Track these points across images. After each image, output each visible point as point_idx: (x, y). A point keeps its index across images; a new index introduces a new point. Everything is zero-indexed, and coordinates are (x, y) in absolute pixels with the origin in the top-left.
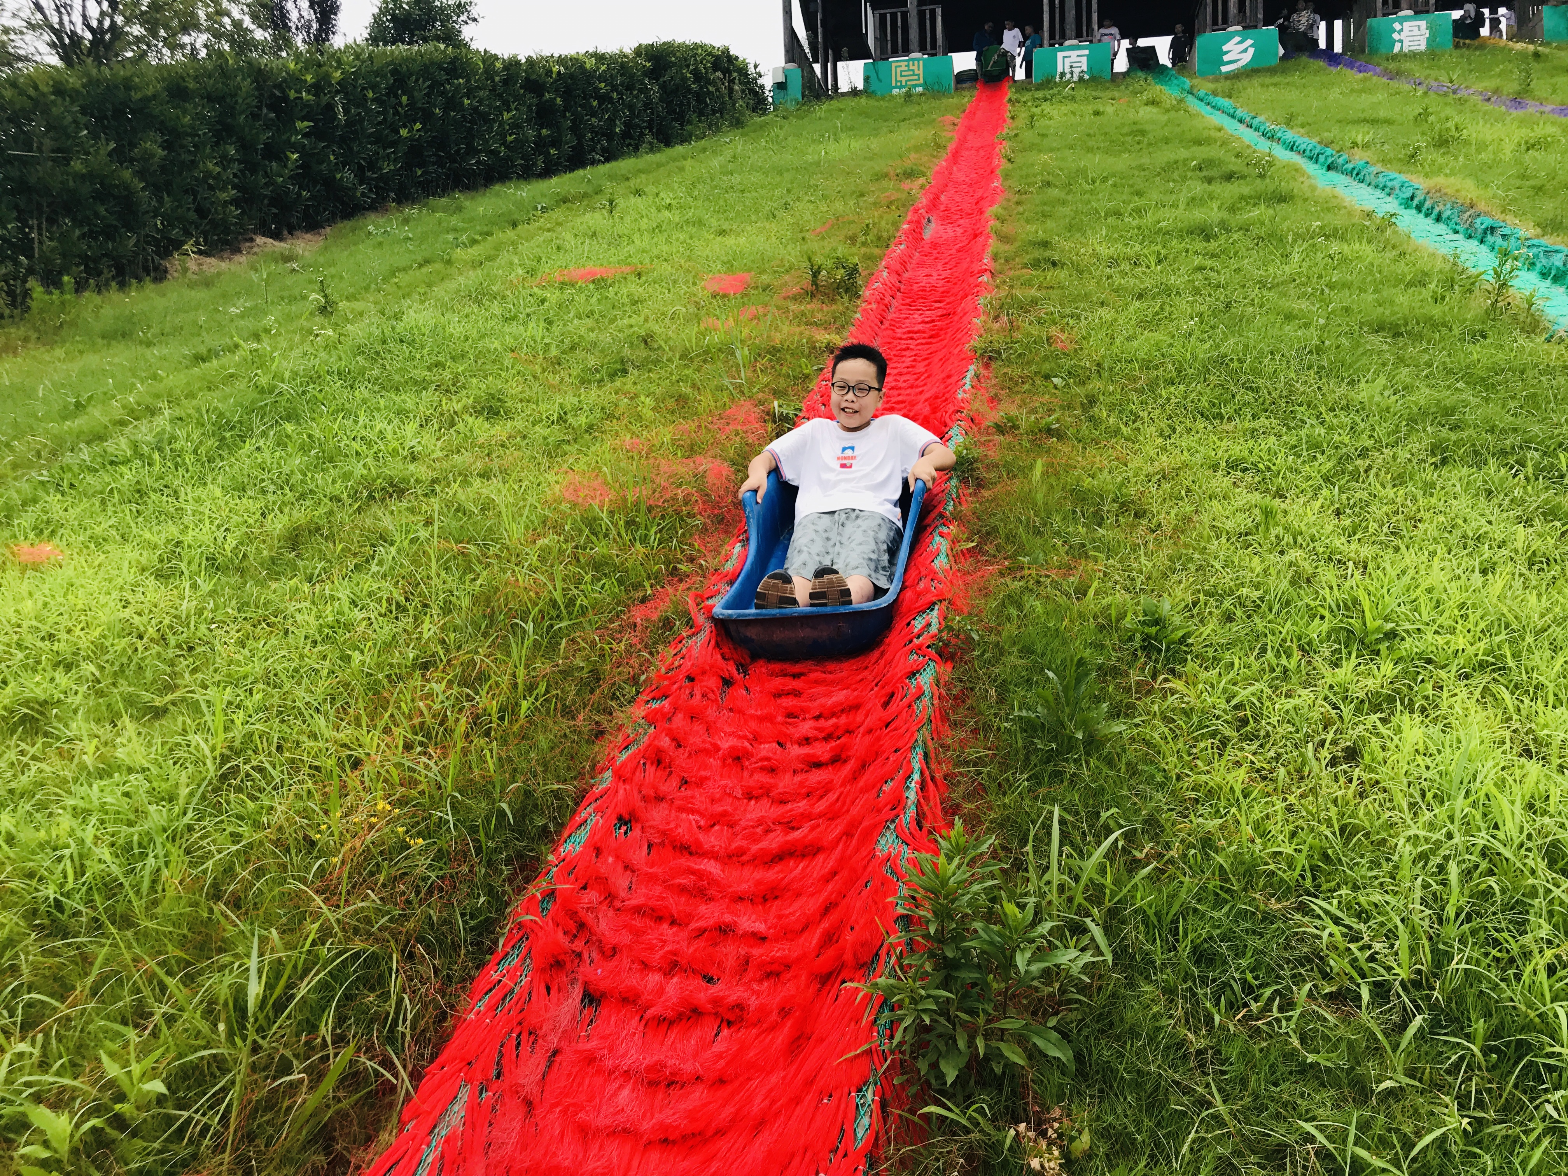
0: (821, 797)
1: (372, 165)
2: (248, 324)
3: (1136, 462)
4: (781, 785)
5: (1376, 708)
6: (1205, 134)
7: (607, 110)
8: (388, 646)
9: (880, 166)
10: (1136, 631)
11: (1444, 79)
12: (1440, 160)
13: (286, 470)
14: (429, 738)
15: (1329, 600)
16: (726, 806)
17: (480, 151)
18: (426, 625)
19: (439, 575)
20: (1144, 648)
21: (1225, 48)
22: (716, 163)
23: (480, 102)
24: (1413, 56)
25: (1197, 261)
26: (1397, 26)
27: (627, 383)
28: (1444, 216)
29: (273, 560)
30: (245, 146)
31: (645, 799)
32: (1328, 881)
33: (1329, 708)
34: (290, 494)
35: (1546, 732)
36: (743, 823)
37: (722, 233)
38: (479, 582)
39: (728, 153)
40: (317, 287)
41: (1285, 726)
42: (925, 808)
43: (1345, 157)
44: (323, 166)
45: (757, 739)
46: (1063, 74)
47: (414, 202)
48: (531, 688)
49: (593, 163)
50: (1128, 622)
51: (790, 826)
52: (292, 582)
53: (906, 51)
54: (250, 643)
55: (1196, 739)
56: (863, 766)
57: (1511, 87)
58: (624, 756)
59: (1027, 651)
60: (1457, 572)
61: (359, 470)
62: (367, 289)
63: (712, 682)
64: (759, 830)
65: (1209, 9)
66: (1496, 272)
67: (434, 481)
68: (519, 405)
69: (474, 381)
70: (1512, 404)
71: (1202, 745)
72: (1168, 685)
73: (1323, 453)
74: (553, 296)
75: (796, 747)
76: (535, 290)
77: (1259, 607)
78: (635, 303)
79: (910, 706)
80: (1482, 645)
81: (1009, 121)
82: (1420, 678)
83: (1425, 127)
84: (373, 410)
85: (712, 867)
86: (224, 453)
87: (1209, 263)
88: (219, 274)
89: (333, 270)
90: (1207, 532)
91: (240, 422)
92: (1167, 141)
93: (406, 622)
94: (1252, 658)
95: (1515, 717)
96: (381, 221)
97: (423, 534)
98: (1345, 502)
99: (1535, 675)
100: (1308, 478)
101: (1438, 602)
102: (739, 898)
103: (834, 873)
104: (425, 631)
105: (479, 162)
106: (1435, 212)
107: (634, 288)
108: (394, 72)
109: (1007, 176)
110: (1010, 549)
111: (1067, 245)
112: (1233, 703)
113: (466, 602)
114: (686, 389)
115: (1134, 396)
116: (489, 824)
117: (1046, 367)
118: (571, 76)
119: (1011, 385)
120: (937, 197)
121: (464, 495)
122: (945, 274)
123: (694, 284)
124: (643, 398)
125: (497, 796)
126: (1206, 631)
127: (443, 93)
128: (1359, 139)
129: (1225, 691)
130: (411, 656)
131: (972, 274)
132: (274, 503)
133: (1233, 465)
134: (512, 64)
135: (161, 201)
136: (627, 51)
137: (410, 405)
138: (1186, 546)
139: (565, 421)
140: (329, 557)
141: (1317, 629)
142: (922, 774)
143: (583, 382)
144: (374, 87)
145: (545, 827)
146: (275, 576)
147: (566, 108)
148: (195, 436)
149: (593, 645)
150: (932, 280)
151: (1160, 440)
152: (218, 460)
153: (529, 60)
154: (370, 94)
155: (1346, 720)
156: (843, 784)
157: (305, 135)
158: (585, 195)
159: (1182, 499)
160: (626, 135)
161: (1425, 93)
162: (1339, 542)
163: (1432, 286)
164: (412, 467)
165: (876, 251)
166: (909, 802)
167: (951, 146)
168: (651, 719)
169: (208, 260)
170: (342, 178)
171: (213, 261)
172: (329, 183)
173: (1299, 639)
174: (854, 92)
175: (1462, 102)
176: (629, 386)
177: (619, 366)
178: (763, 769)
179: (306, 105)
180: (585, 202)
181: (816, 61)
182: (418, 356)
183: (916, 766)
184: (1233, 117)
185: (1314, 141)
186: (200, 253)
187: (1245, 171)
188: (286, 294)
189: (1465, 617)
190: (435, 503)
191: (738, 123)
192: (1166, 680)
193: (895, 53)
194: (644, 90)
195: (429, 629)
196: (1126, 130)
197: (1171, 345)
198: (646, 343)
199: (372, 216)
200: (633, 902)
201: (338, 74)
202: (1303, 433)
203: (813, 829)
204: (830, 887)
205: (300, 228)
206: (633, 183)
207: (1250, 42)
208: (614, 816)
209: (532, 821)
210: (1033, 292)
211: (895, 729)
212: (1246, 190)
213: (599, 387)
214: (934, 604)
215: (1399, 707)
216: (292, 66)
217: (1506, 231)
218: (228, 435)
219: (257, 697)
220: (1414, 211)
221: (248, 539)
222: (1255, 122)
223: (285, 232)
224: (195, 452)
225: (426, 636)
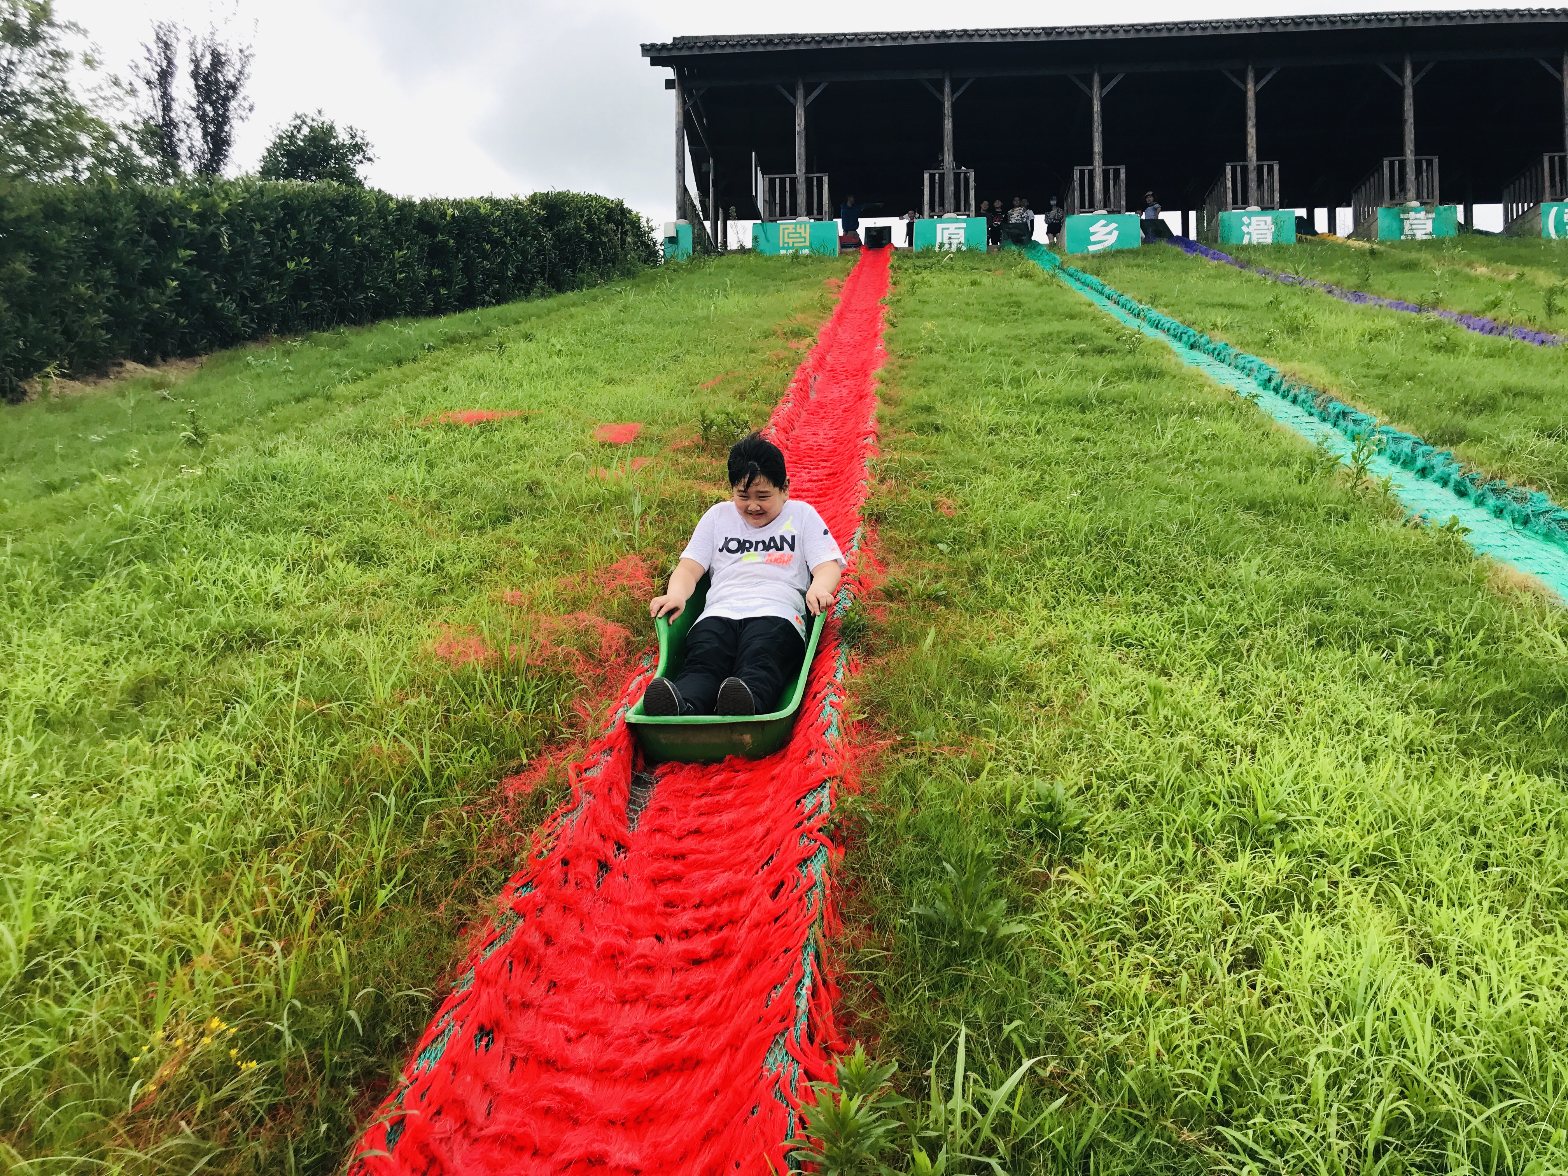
0: (702, 1000)
1: (256, 295)
2: (110, 452)
3: (1023, 633)
4: (659, 985)
5: (1273, 906)
6: (1077, 309)
7: (500, 254)
8: (235, 819)
9: (766, 324)
10: (1031, 816)
11: (1290, 270)
12: (1292, 346)
13: (136, 614)
14: (271, 928)
15: (1220, 786)
16: (597, 1013)
17: (369, 288)
18: (278, 794)
19: (295, 738)
20: (1039, 836)
21: (1092, 229)
22: (607, 313)
23: (372, 239)
24: (1260, 248)
25: (1076, 432)
26: (1245, 220)
27: (510, 531)
28: (1300, 399)
29: (113, 717)
30: (121, 270)
31: (510, 1005)
32: (1240, 1106)
33: (1227, 905)
34: (138, 641)
35: (1441, 936)
36: (617, 1031)
37: (611, 381)
38: (338, 748)
39: (620, 303)
40: (187, 417)
41: (1184, 925)
42: (818, 1020)
43: (1206, 337)
44: (204, 296)
45: (633, 934)
46: (942, 245)
47: (296, 334)
48: (389, 873)
49: (484, 304)
50: (1022, 808)
51: (668, 1034)
52: (131, 742)
53: (794, 214)
54: (77, 812)
55: (1097, 938)
56: (750, 965)
57: (1352, 281)
58: (489, 954)
59: (922, 838)
60: (1341, 759)
61: (216, 619)
62: (240, 422)
63: (586, 867)
64: (633, 1040)
65: (1077, 194)
66: (1354, 457)
67: (298, 632)
68: (394, 552)
69: (348, 523)
70: (1378, 589)
71: (1103, 945)
72: (1063, 877)
73: (1205, 630)
74: (437, 437)
75: (674, 940)
76: (418, 431)
77: (1152, 792)
78: (522, 448)
79: (800, 898)
80: (1372, 839)
81: (891, 286)
82: (1315, 873)
83: (1277, 315)
84: (236, 552)
85: (580, 1086)
86: (69, 595)
87: (1086, 434)
88: (82, 398)
89: (206, 400)
90: (1096, 710)
91: (90, 560)
92: (1041, 313)
93: (257, 792)
94: (1149, 849)
95: (1410, 918)
96: (262, 351)
97: (282, 689)
98: (1229, 682)
99: (1425, 873)
100: (1193, 657)
101: (1326, 790)
102: (610, 1122)
103: (716, 1091)
104: (276, 801)
105: (366, 298)
106: (1292, 394)
107: (519, 433)
108: (284, 206)
109: (891, 340)
110: (902, 723)
111: (948, 411)
112: (1132, 898)
113: (323, 768)
114: (571, 540)
115: (1018, 566)
116: (335, 1034)
117: (933, 532)
118: (466, 219)
119: (898, 549)
120: (823, 358)
121: (330, 648)
122: (832, 433)
123: (583, 431)
124: (526, 548)
125: (345, 1001)
126: (1101, 817)
127: (334, 229)
128: (1219, 321)
129: (1122, 884)
130: (258, 830)
131: (858, 435)
132: (120, 651)
133: (1119, 640)
134: (406, 206)
135: (24, 321)
136: (522, 198)
137: (277, 547)
138: (1076, 724)
139: (442, 569)
140: (176, 713)
141: (1211, 819)
142: (814, 980)
143: (463, 528)
144: (262, 220)
145: (398, 1039)
146: (111, 734)
147: (458, 250)
148: (36, 576)
149: (460, 822)
150: (820, 439)
151: (1045, 612)
152: (60, 600)
153: (425, 204)
154: (257, 226)
155: (1245, 918)
156: (727, 985)
157: (187, 263)
158: (474, 337)
159: (1068, 673)
160: (517, 278)
161: (1274, 283)
162: (1225, 725)
163: (1296, 467)
164: (274, 616)
165: (766, 408)
166: (800, 1011)
167: (836, 309)
168: (520, 910)
169: (72, 383)
170: (223, 307)
171: (77, 384)
172: (209, 311)
173: (1193, 828)
174: (742, 250)
175: (1307, 293)
176: (512, 535)
177: (501, 513)
178: (638, 967)
179: (190, 234)
180: (474, 343)
181: (706, 218)
182: (290, 495)
183: (808, 969)
184: (1101, 293)
185: (1177, 321)
186: (63, 375)
187: (1117, 346)
188: (153, 422)
189: (1353, 808)
190: (298, 657)
191: (628, 274)
192: (1062, 872)
193: (783, 215)
194: (537, 237)
195: (280, 801)
196: (1003, 301)
197: (1052, 515)
198: (531, 490)
199: (252, 346)
200: (493, 1129)
201: (226, 205)
202: (1185, 609)
203: (693, 1037)
204: (712, 1108)
205: (174, 354)
206: (524, 327)
207: (1114, 225)
208: (475, 1025)
209: (384, 1030)
210: (919, 457)
211: (785, 925)
212: (1118, 364)
213: (481, 534)
214: (825, 781)
215: (1297, 906)
216: (177, 194)
217: (1356, 417)
218: (75, 573)
219: (78, 876)
220: (1272, 393)
221: (86, 691)
222: (1122, 300)
223: (159, 359)
224: (35, 592)
225: (276, 808)
